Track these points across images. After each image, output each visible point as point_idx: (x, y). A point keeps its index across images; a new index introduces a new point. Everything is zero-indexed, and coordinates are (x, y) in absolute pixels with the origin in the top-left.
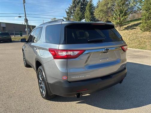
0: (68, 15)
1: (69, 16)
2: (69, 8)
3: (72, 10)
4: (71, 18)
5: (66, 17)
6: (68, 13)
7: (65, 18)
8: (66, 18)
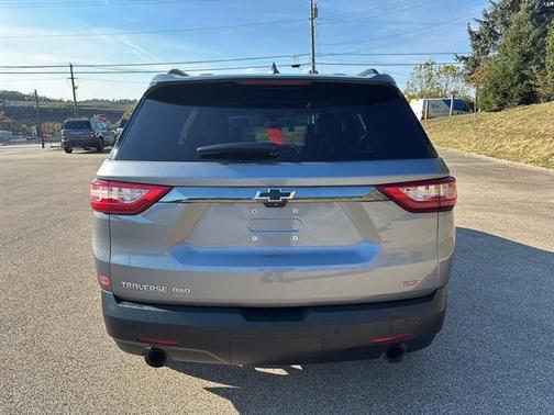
0: (475, 47)
1: (483, 49)
2: (486, 15)
3: (499, 21)
4: (491, 54)
5: (466, 56)
6: (476, 37)
7: (464, 58)
8: (466, 59)
